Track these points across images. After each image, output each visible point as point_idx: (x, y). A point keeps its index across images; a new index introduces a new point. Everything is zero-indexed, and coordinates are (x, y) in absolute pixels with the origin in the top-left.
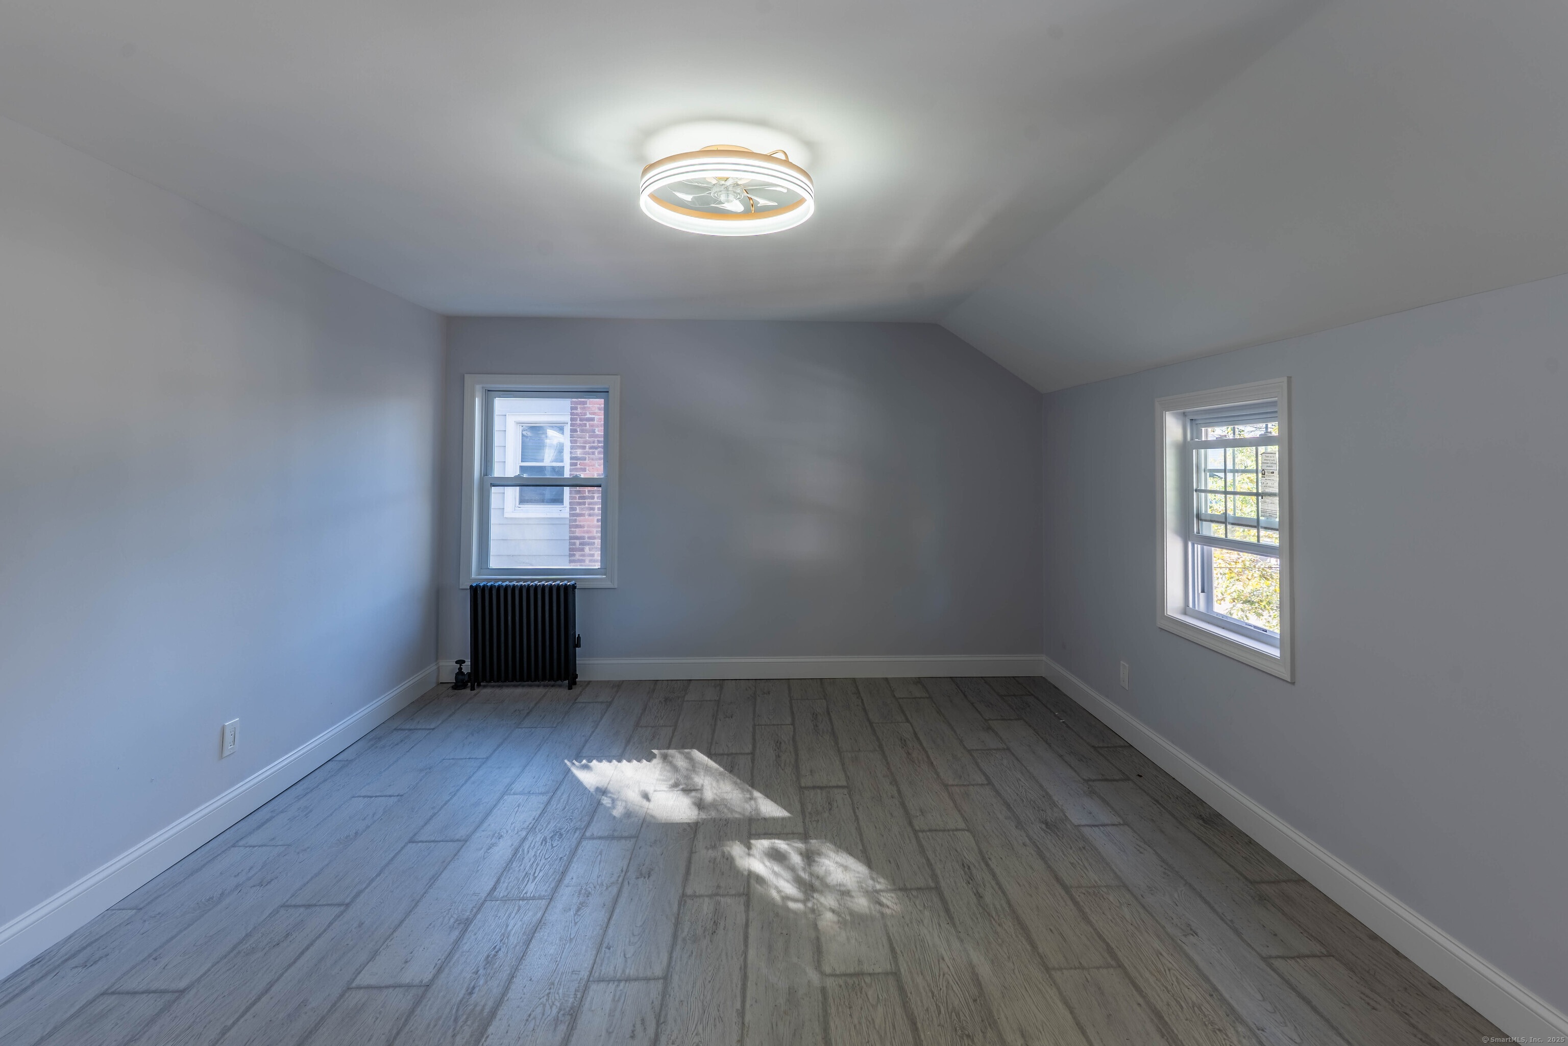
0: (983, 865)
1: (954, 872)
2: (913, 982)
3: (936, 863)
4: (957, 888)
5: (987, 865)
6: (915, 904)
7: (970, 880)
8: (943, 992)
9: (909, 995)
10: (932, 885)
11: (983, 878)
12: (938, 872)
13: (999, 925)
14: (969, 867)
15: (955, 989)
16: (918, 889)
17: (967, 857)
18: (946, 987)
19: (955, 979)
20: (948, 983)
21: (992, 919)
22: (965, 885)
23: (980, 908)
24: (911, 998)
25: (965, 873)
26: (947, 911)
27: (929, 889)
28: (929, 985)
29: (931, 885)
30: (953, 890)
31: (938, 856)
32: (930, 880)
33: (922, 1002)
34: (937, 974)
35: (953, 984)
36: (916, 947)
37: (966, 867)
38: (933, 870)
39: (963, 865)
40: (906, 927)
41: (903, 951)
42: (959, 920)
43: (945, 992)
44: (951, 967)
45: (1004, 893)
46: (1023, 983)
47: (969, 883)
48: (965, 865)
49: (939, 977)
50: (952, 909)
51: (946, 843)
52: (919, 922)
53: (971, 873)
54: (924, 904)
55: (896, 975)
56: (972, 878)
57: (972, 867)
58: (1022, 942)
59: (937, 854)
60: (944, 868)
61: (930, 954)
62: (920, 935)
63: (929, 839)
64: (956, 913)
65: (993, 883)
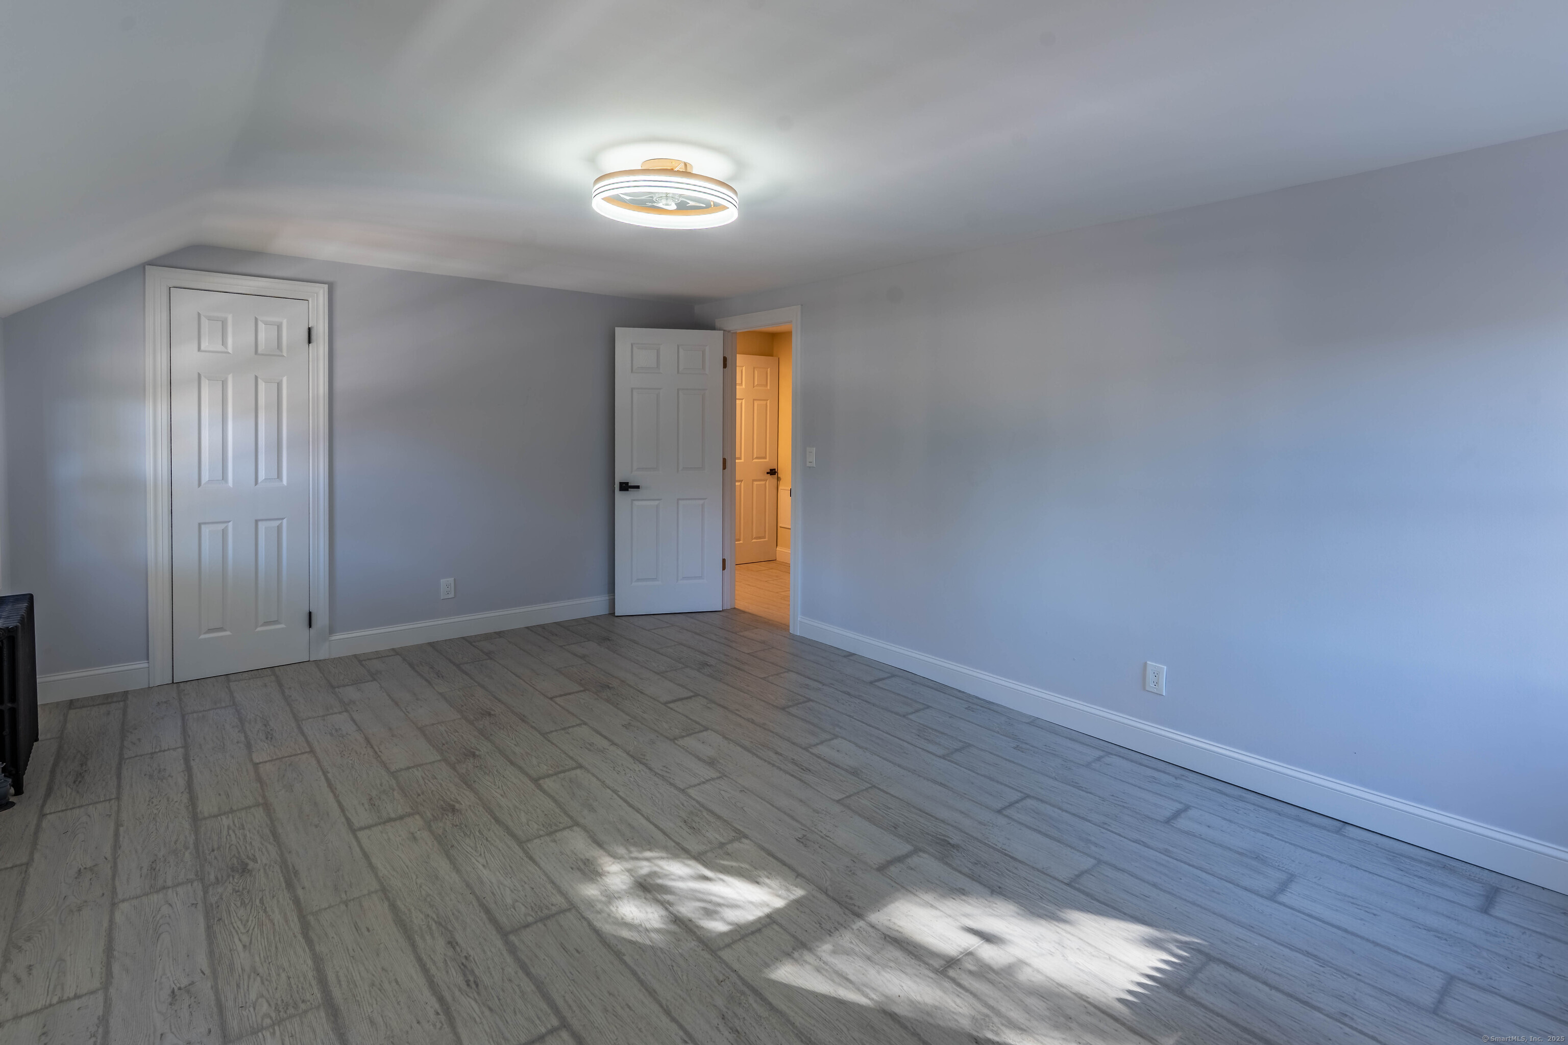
0: (448, 998)
1: (489, 968)
2: (505, 842)
3: (516, 973)
4: (480, 944)
5: (441, 1000)
6: (526, 907)
7: (464, 963)
8: (479, 843)
9: (506, 834)
10: (512, 938)
11: (447, 972)
12: (509, 959)
13: (428, 916)
14: (468, 985)
15: (470, 849)
16: (527, 926)
17: (473, 1003)
18: (477, 847)
19: (471, 855)
20: (476, 851)
21: (436, 919)
22: (471, 953)
23: (450, 928)
24: (504, 833)
25: (472, 972)
26: (487, 911)
27: (515, 931)
28: (492, 844)
29: (514, 937)
30: (485, 939)
31: (516, 988)
32: (517, 942)
33: (495, 833)
34: (486, 853)
35: (472, 851)
36: (511, 867)
37: (473, 983)
38: (518, 960)
39: (477, 985)
40: (526, 880)
41: (521, 860)
42: (473, 905)
43: (477, 844)
44: (475, 862)
45: (419, 960)
46: (409, 871)
47: (466, 958)
48: (474, 986)
49: (484, 852)
50: (483, 915)
51: (509, 1020)
52: (515, 890)
53: (465, 975)
54: (515, 910)
55: (520, 843)
56: (462, 967)
57: (464, 986)
58: (405, 905)
59: (518, 991)
60: (503, 969)
61: (496, 865)
62: (511, 878)
63: (538, 1018)
64: (478, 912)
65: (433, 970)
